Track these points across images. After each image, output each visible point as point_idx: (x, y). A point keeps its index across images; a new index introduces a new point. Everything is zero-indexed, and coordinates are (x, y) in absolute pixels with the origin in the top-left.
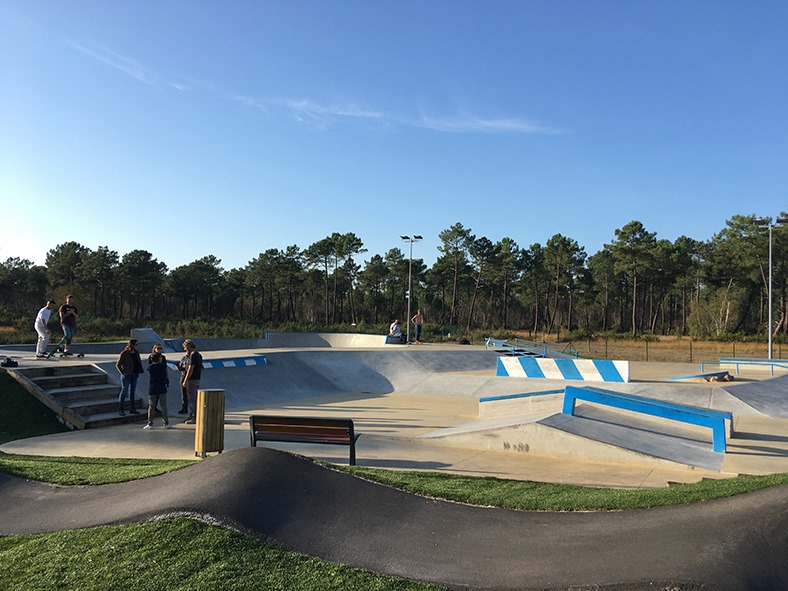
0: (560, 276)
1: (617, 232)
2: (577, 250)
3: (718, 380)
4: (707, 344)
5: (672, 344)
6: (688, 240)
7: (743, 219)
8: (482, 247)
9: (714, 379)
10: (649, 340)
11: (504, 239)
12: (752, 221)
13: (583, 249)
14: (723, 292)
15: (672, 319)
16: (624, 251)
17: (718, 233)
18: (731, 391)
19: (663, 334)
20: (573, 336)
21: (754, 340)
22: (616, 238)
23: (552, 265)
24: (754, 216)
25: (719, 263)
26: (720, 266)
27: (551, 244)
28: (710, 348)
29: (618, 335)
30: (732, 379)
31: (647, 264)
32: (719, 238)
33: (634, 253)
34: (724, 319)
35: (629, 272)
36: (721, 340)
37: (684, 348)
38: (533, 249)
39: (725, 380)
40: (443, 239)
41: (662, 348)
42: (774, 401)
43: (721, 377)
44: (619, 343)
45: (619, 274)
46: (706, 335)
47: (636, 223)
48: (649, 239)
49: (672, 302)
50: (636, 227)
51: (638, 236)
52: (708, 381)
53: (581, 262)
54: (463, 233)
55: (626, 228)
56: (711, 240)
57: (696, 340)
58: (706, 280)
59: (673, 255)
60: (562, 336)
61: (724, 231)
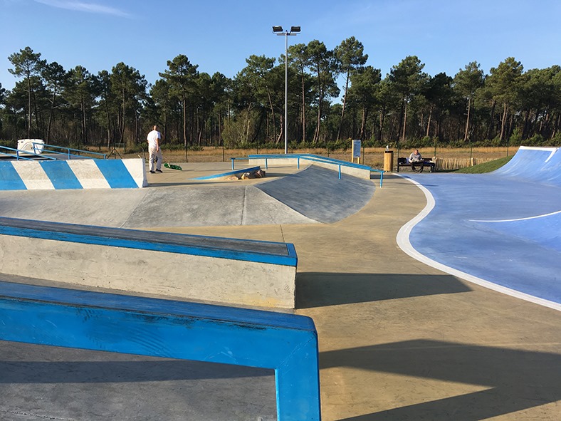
0: (126, 100)
1: (169, 62)
2: (139, 77)
3: (250, 177)
4: (235, 151)
5: (212, 152)
6: (222, 75)
7: (257, 58)
8: (54, 71)
9: (246, 176)
10: (197, 150)
11: (77, 67)
12: (263, 59)
13: (144, 77)
14: (245, 113)
15: (212, 135)
16: (175, 79)
17: (240, 72)
18: (267, 189)
19: (207, 146)
20: (138, 148)
21: (265, 147)
22: (168, 68)
23: (118, 89)
24: (264, 56)
25: (242, 91)
26: (243, 94)
27: (116, 71)
28: (237, 154)
29: (174, 146)
30: (264, 175)
31: (191, 90)
32: (241, 75)
33: (183, 81)
34: (246, 133)
35: (180, 97)
36: (244, 148)
37: (220, 154)
38: (101, 75)
39: (257, 177)
40: (14, 63)
41: (204, 155)
42: (312, 198)
43: (255, 173)
44: (174, 153)
45: (172, 99)
46: (235, 145)
47: (183, 57)
48: (193, 69)
49: (212, 124)
50: (183, 60)
51: (185, 68)
52: (240, 178)
53: (143, 88)
54: (34, 57)
55: (176, 59)
56: (236, 77)
57: (228, 148)
58: (233, 107)
59: (212, 85)
60: (128, 149)
61: (245, 70)
